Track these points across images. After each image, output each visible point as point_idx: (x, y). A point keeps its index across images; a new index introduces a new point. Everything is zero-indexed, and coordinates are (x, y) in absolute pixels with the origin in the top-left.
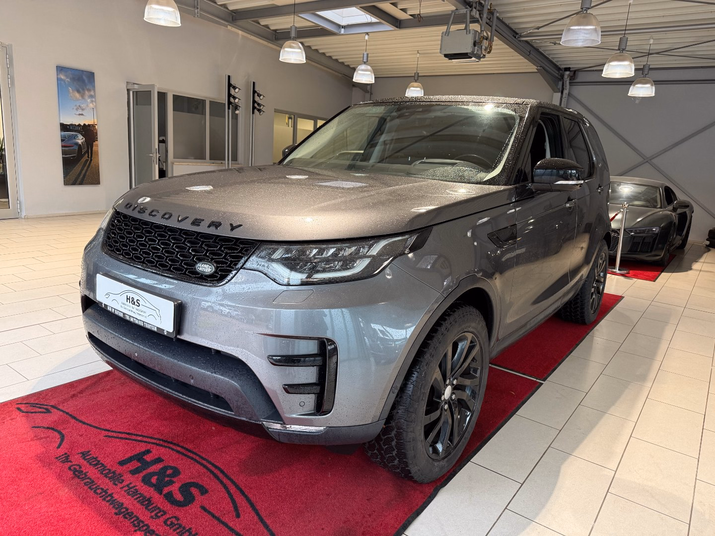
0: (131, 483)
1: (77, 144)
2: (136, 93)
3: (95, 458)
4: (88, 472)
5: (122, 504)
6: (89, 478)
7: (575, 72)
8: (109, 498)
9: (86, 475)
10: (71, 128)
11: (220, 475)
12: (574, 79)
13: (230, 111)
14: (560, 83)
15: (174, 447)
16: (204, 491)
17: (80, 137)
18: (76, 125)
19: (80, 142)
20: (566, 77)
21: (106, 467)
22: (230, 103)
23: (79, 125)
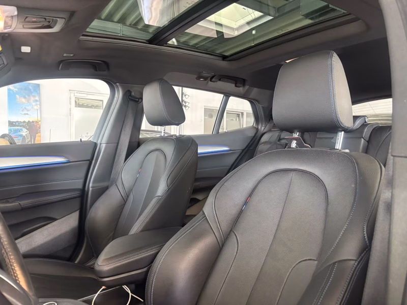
1: (21, 136)
10: (17, 124)
17: (25, 130)
18: (21, 122)
19: (24, 134)
23: (24, 122)
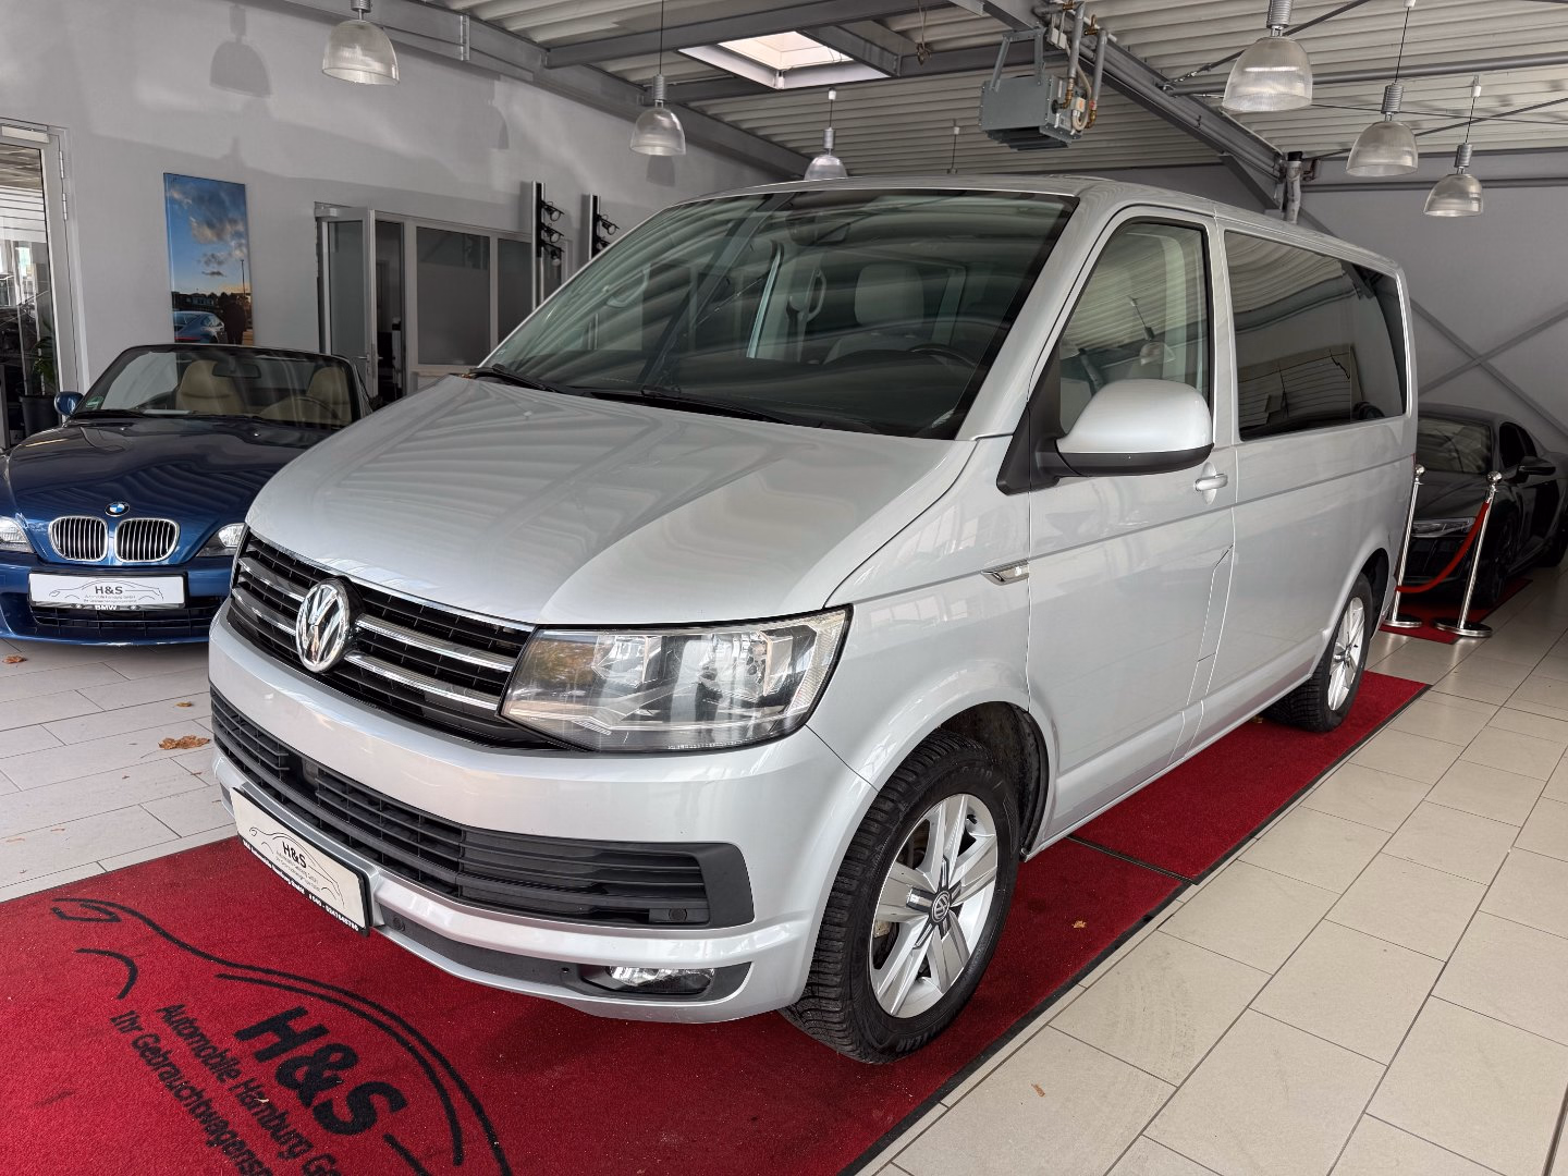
0: (252, 1080)
1: (207, 336)
2: (337, 225)
3: (192, 1023)
4: (170, 1052)
5: (226, 1124)
6: (170, 1064)
7: (1314, 161)
8: (202, 1109)
9: (167, 1059)
10: (195, 302)
11: (439, 1070)
12: (1313, 178)
13: (542, 259)
14: (1281, 187)
15: (356, 1004)
16: (398, 1102)
17: (215, 320)
18: (204, 295)
19: (214, 331)
20: (1293, 173)
21: (208, 1042)
22: (540, 243)
23: (213, 296)
